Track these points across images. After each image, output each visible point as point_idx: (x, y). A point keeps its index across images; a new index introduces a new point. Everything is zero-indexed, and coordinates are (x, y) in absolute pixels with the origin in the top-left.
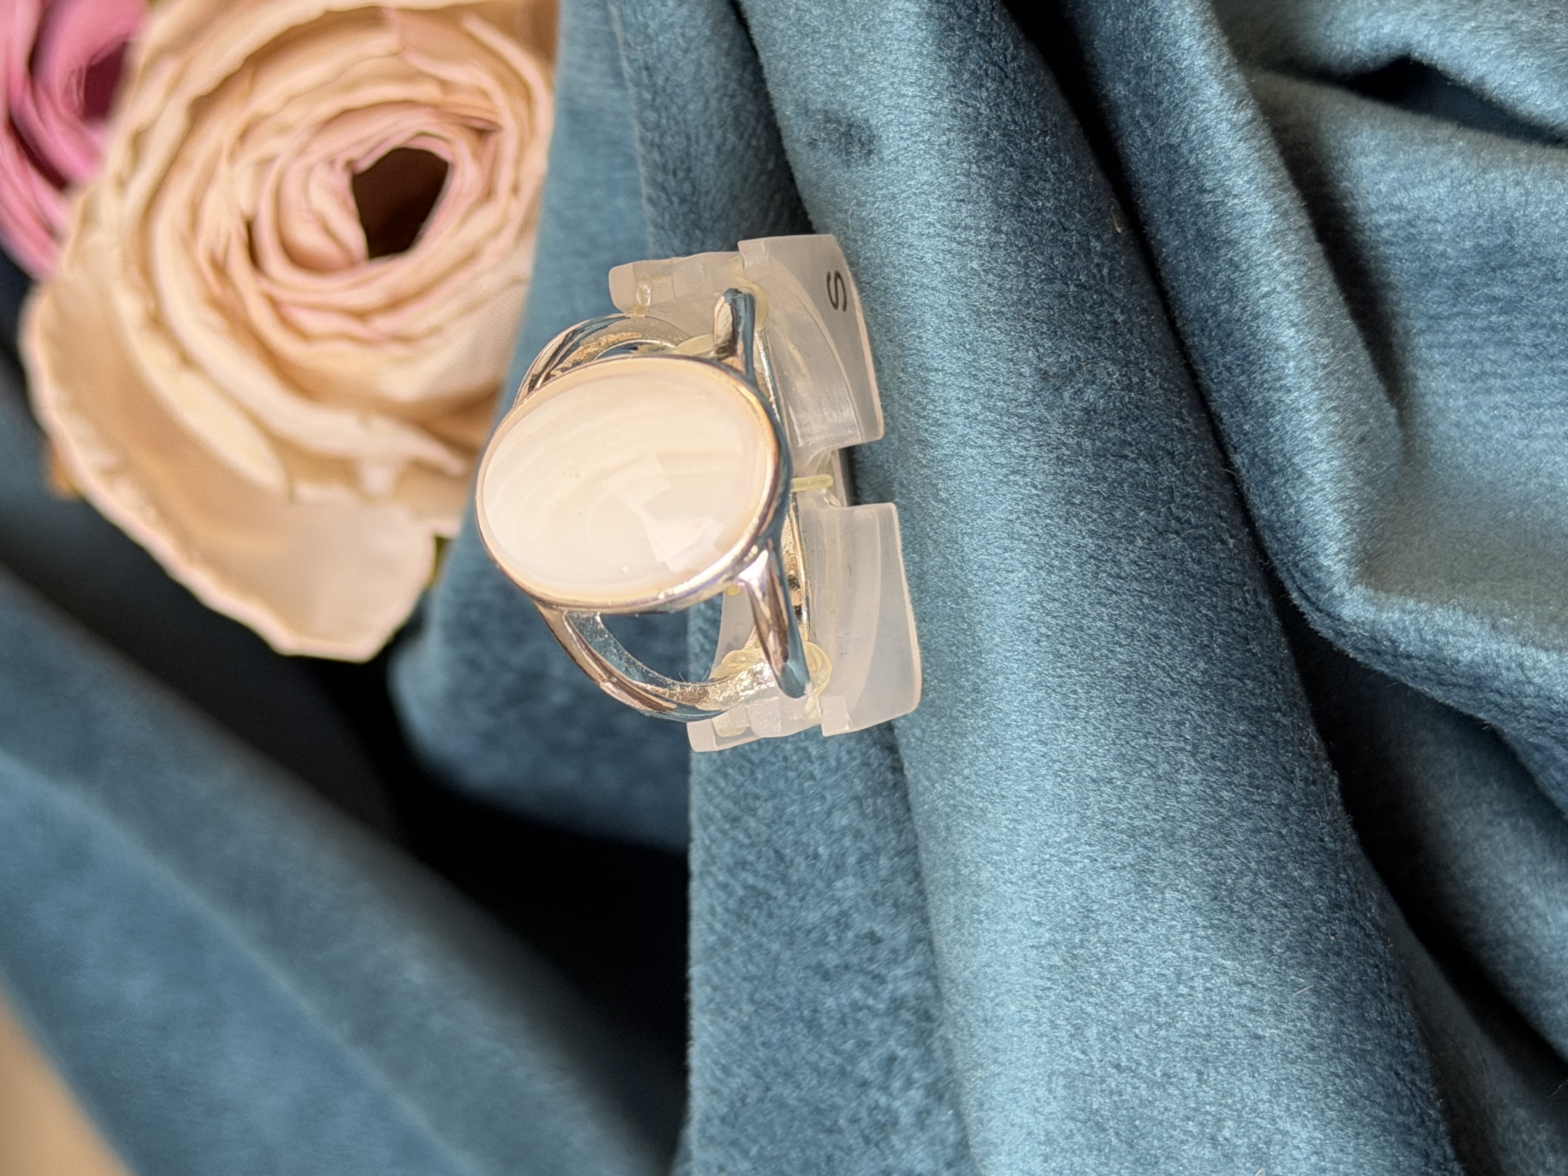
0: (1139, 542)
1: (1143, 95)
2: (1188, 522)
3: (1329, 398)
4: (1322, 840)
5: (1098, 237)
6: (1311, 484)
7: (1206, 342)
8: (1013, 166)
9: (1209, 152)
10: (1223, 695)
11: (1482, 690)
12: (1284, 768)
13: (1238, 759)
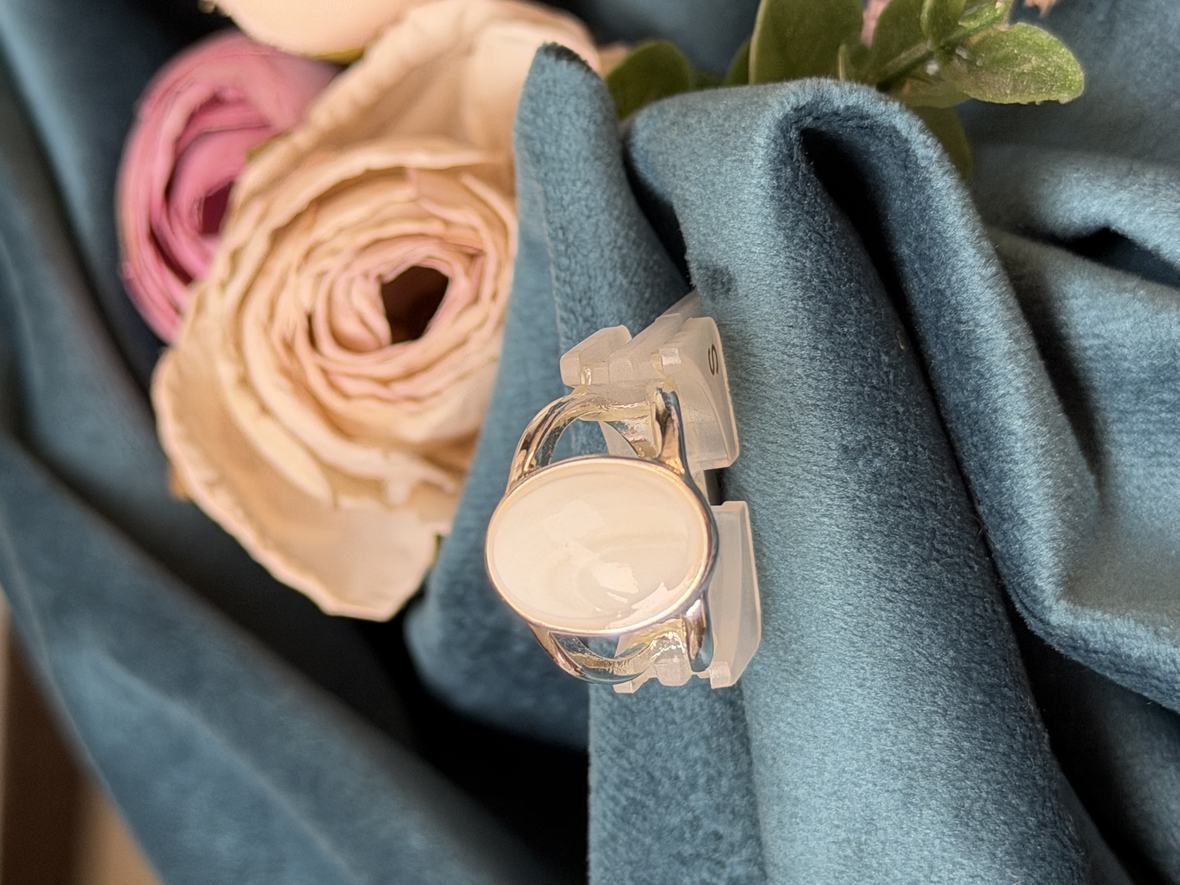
0: (910, 567)
1: (920, 254)
2: (946, 553)
3: (1045, 469)
4: (1034, 778)
5: (887, 353)
6: (1031, 528)
7: (959, 426)
8: (827, 303)
9: (965, 296)
10: (966, 674)
11: (1146, 677)
12: (1008, 727)
13: (975, 720)
